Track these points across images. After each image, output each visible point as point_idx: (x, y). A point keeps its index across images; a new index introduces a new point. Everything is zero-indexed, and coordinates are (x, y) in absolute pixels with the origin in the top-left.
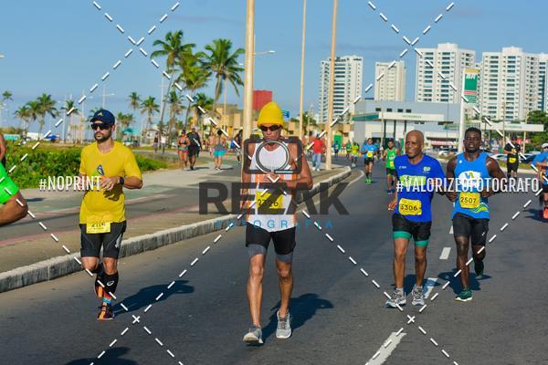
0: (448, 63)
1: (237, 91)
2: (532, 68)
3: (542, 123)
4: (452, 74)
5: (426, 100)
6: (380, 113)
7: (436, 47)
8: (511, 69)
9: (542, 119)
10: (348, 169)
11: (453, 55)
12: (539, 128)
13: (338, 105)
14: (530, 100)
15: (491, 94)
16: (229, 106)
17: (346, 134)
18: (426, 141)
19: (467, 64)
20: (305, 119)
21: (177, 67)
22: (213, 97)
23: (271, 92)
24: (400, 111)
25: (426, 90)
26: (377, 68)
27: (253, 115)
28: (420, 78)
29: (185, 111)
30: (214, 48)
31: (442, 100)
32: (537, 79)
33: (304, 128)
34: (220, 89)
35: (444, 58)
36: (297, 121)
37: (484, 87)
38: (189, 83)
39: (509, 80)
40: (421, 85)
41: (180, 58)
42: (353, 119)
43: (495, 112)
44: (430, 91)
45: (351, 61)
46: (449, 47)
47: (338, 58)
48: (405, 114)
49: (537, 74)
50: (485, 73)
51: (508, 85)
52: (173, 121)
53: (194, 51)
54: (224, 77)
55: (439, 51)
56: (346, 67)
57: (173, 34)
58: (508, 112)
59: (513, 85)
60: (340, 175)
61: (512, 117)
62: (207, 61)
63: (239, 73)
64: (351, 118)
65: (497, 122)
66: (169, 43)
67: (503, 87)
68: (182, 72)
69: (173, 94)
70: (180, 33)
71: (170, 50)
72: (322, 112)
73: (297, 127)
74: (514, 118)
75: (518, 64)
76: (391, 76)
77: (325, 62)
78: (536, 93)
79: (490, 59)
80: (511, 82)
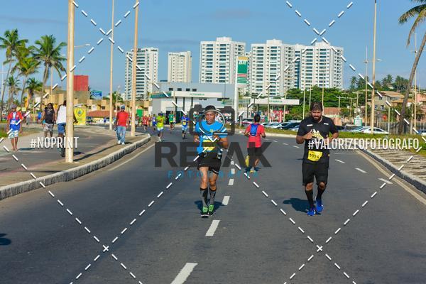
0: (225, 52)
2: (289, 55)
3: (298, 98)
4: (228, 61)
5: (208, 81)
6: (172, 92)
7: (215, 40)
8: (273, 57)
9: (298, 95)
10: (148, 136)
11: (228, 46)
12: (296, 102)
13: (139, 87)
14: (289, 80)
15: (258, 76)
17: (146, 109)
19: (239, 53)
20: (114, 98)
21: (14, 58)
22: (42, 81)
23: (87, 77)
24: (188, 90)
25: (208, 74)
26: (170, 57)
27: (74, 94)
28: (203, 64)
29: (20, 92)
30: (42, 43)
31: (220, 81)
32: (294, 64)
33: (114, 104)
34: (47, 74)
35: (221, 49)
36: (108, 99)
37: (253, 71)
38: (24, 70)
39: (271, 65)
40: (203, 70)
41: (16, 51)
42: (152, 97)
43: (261, 90)
44: (211, 74)
45: (149, 52)
46: (225, 40)
47: (139, 49)
48: (192, 92)
50: (254, 60)
51: (272, 69)
52: (11, 99)
53: (27, 45)
54: (50, 65)
55: (217, 43)
56: (146, 56)
57: (11, 32)
58: (271, 90)
59: (275, 69)
60: (142, 141)
61: (275, 94)
62: (38, 53)
63: (62, 62)
64: (150, 96)
65: (263, 98)
66: (7, 39)
67: (267, 71)
68: (18, 61)
69: (11, 79)
70: (16, 31)
71: (8, 44)
72: (127, 92)
73: (108, 104)
74: (276, 95)
75: (279, 52)
76: (180, 62)
77: (129, 53)
78: (293, 75)
79: (256, 49)
80: (273, 67)
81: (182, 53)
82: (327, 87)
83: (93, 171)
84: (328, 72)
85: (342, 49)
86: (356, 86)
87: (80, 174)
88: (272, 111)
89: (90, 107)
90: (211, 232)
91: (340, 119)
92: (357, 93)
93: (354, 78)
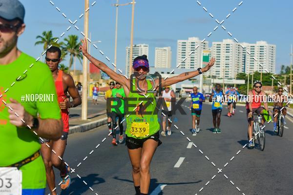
0: (194, 48)
1: (81, 63)
2: (239, 50)
3: (244, 79)
4: (196, 53)
5: (182, 67)
7: (188, 39)
8: (228, 51)
9: (244, 77)
11: (197, 44)
12: (243, 82)
14: (238, 67)
15: (217, 64)
16: (77, 71)
18: (182, 89)
22: (68, 66)
24: (168, 73)
25: (182, 63)
26: (156, 51)
28: (179, 56)
30: (69, 40)
31: (191, 68)
32: (241, 56)
34: (72, 62)
35: (192, 45)
39: (226, 57)
40: (179, 59)
43: (219, 74)
44: (185, 63)
45: (142, 47)
46: (195, 39)
47: (135, 45)
48: (171, 74)
49: (241, 54)
50: (214, 53)
53: (59, 41)
54: (74, 55)
55: (189, 41)
56: (140, 50)
57: (47, 33)
58: (226, 74)
59: (229, 59)
62: (65, 47)
65: (220, 79)
66: (44, 37)
67: (223, 60)
70: (51, 32)
71: (45, 41)
74: (229, 77)
75: (232, 48)
76: (163, 55)
77: (128, 47)
78: (241, 64)
79: (216, 46)
80: (227, 58)
81: (165, 48)
82: (264, 72)
83: (100, 125)
84: (265, 62)
85: (274, 46)
86: (284, 72)
87: (91, 127)
88: (226, 88)
89: (101, 85)
90: (178, 165)
91: (273, 94)
92: (285, 76)
93: (283, 66)
